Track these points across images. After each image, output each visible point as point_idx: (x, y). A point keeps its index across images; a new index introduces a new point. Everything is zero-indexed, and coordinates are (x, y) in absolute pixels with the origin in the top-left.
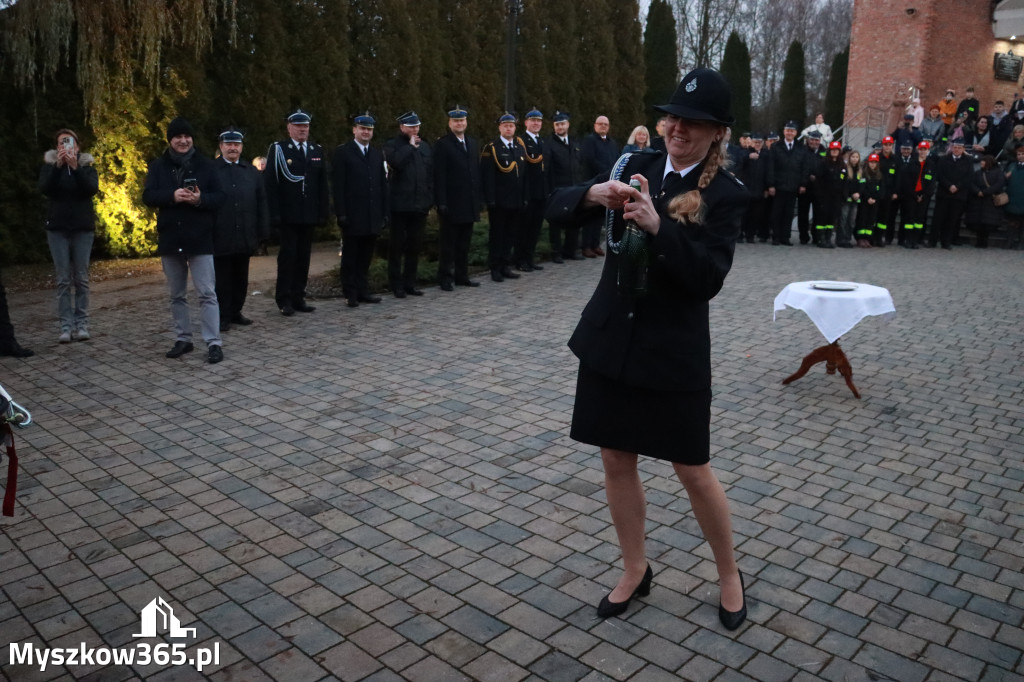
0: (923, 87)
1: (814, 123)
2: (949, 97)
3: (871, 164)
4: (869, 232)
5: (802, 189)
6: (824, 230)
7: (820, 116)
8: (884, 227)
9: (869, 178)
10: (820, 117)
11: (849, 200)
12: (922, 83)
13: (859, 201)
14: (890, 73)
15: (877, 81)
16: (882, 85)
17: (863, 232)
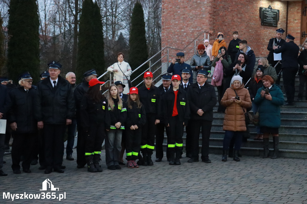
0: (212, 32)
1: (117, 61)
2: (220, 38)
3: (132, 97)
4: (136, 154)
5: (69, 121)
6: (92, 155)
7: (121, 55)
8: (152, 148)
9: (131, 107)
10: (121, 57)
11: (112, 128)
12: (210, 29)
13: (123, 128)
14: (189, 23)
15: (182, 29)
16: (184, 32)
17: (130, 154)
